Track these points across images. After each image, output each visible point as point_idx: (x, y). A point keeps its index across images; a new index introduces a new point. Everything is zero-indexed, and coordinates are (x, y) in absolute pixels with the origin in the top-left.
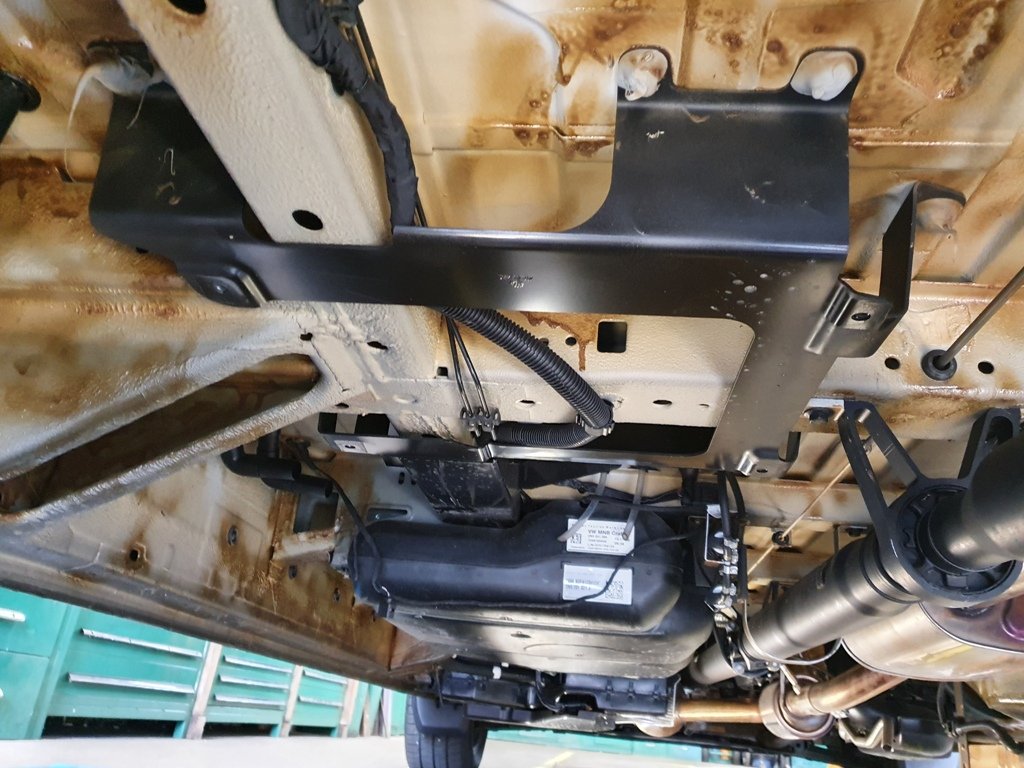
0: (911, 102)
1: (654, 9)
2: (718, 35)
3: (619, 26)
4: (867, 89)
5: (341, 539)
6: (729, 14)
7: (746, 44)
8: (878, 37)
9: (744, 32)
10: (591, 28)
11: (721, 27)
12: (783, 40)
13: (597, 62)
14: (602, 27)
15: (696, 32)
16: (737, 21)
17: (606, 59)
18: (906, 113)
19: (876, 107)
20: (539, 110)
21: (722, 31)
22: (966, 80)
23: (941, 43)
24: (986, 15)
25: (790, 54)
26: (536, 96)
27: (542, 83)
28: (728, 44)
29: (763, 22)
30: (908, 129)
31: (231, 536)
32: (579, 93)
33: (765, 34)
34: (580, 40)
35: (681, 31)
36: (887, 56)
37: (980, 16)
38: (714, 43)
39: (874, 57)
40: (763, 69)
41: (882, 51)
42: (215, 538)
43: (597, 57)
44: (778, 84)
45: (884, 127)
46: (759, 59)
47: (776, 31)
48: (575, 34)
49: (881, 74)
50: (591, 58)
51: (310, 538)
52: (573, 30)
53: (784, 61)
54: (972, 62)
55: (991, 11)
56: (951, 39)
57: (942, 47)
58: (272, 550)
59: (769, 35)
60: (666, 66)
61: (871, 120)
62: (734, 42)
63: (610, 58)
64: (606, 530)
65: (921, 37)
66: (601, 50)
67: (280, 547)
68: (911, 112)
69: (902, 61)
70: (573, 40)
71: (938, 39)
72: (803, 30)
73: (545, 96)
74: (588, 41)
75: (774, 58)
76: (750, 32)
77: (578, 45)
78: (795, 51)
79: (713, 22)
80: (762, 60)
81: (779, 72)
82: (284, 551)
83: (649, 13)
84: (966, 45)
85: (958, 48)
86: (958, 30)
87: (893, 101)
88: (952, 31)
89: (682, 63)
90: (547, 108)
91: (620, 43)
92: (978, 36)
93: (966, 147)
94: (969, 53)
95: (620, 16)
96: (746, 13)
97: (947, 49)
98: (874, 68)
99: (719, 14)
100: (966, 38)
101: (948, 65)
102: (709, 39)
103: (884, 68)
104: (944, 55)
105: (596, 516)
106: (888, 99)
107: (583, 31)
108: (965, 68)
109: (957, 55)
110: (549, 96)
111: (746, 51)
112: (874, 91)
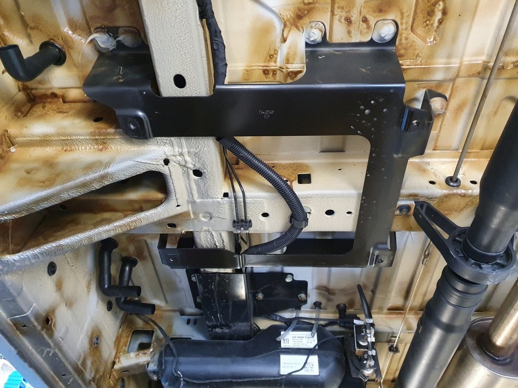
0: (418, 46)
1: (319, 3)
2: (343, 18)
3: (306, 12)
4: (401, 40)
5: (154, 355)
6: (346, 8)
7: (353, 22)
8: (402, 14)
9: (352, 16)
10: (295, 14)
11: (344, 14)
12: (367, 16)
13: (297, 30)
14: (300, 13)
15: (334, 17)
16: (349, 12)
17: (301, 29)
18: (417, 52)
19: (405, 49)
20: (273, 60)
21: (344, 16)
22: (437, 36)
23: (425, 20)
24: (440, 5)
25: (371, 23)
26: (272, 53)
27: (275, 45)
28: (347, 22)
29: (359, 10)
30: (419, 60)
31: (95, 341)
32: (290, 48)
33: (360, 15)
34: (291, 20)
35: (329, 14)
36: (407, 23)
37: (437, 6)
38: (341, 22)
39: (402, 24)
40: (361, 31)
41: (404, 21)
42: (88, 337)
43: (297, 27)
44: (367, 39)
45: (410, 59)
46: (359, 27)
47: (364, 12)
48: (289, 16)
49: (405, 32)
50: (295, 28)
51: (137, 355)
52: (288, 14)
53: (368, 27)
54: (438, 27)
55: (441, 3)
56: (429, 17)
57: (426, 22)
58: (114, 363)
59: (362, 14)
60: (324, 30)
61: (404, 56)
62: (349, 21)
63: (302, 28)
64: (301, 336)
65: (417, 17)
66: (299, 24)
67: (119, 361)
68: (419, 51)
69: (412, 26)
70: (288, 20)
71: (424, 17)
72: (374, 12)
73: (276, 52)
74: (294, 20)
75: (365, 25)
76: (355, 16)
77: (290, 23)
78: (372, 21)
79: (341, 12)
80: (360, 26)
81: (367, 33)
82: (121, 363)
83: (317, 5)
84: (434, 20)
85: (432, 22)
86: (431, 13)
87: (411, 46)
88: (428, 14)
89: (330, 30)
90: (276, 58)
91: (306, 20)
92: (438, 15)
93: (443, 67)
94: (436, 24)
95: (306, 7)
96: (353, 8)
97: (428, 22)
98: (402, 29)
99: (342, 8)
100: (434, 17)
101: (429, 30)
102: (339, 20)
103: (406, 29)
104: (427, 25)
105: (295, 329)
106: (409, 45)
107: (292, 15)
108: (436, 31)
109: (432, 25)
110: (278, 51)
111: (353, 25)
112: (403, 41)
